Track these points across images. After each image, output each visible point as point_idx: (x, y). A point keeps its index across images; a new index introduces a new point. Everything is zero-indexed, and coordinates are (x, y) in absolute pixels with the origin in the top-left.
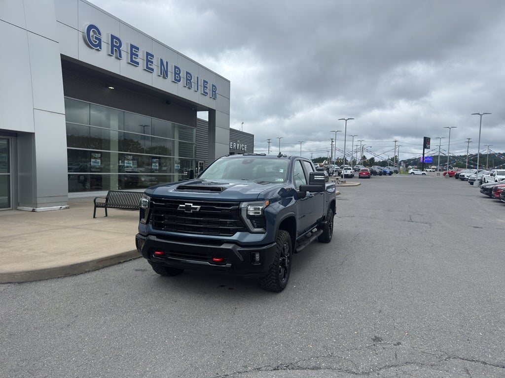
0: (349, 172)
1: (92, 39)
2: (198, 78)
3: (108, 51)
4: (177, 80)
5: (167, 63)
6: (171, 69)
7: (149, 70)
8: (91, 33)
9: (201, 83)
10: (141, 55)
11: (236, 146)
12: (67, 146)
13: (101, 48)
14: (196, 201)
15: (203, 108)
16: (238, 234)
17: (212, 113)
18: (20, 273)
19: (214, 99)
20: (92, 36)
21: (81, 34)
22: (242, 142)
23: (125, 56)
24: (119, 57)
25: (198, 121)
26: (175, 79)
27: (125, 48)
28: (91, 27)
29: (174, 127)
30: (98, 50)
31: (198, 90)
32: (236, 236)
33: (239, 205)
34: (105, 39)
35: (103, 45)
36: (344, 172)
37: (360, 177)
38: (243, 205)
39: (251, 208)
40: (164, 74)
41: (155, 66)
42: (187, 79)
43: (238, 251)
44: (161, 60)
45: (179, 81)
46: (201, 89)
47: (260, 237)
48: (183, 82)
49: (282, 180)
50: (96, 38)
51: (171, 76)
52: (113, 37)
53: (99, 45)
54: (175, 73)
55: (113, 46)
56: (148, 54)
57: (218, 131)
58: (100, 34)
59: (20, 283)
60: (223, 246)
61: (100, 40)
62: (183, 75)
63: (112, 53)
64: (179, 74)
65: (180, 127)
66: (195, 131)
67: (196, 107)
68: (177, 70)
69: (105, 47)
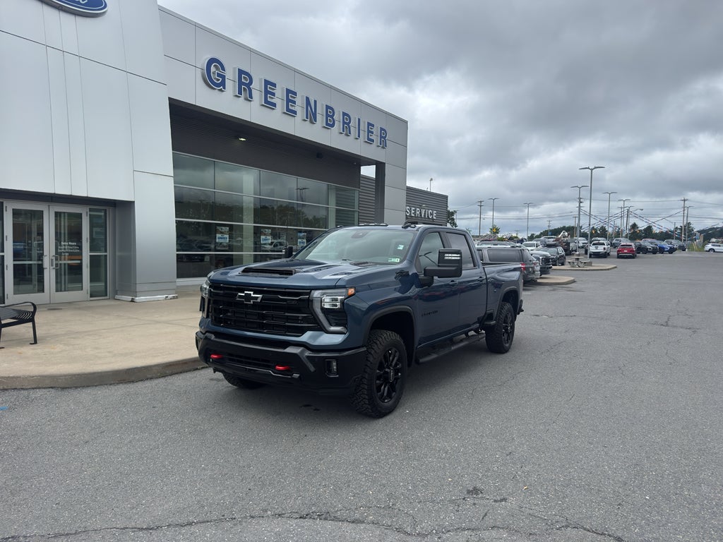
0: (600, 249)
1: (213, 76)
2: (359, 120)
3: (234, 91)
4: (329, 125)
5: (315, 101)
6: (321, 111)
7: (291, 112)
8: (213, 69)
9: (364, 127)
10: (279, 93)
11: (420, 213)
12: (176, 217)
13: (224, 88)
14: (257, 288)
15: (369, 162)
16: (309, 334)
17: (380, 167)
18: (65, 376)
19: (383, 148)
20: (214, 73)
21: (199, 73)
22: (429, 207)
23: (258, 96)
24: (249, 98)
25: (361, 179)
26: (327, 124)
27: (257, 86)
28: (212, 61)
29: (329, 188)
30: (221, 90)
31: (359, 136)
32: (306, 337)
33: (309, 294)
34: (231, 75)
35: (229, 84)
36: (592, 249)
37: (619, 257)
38: (316, 294)
39: (327, 299)
40: (311, 117)
41: (299, 107)
42: (344, 123)
43: (308, 357)
44: (307, 99)
45: (333, 125)
46: (363, 135)
47: (337, 339)
48: (338, 126)
49: (397, 260)
50: (219, 75)
51: (321, 119)
52: (241, 72)
53: (223, 84)
54: (327, 115)
55: (241, 83)
56: (288, 91)
57: (389, 192)
58: (223, 69)
59: (63, 388)
60: (290, 350)
61: (223, 77)
62: (338, 117)
63: (240, 93)
64: (332, 117)
65: (337, 189)
66: (357, 195)
67: (359, 161)
68: (330, 111)
69: (231, 86)
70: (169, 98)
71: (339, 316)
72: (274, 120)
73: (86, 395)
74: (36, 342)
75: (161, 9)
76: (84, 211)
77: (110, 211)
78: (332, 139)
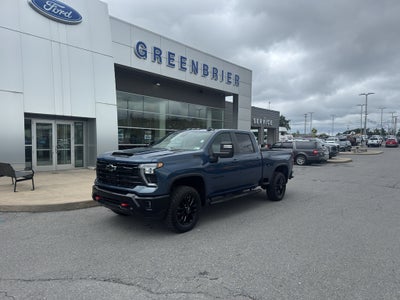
0: (375, 142)
1: (140, 51)
2: (223, 71)
3: (152, 59)
4: (205, 74)
5: (197, 63)
6: (200, 67)
7: (183, 69)
8: (140, 47)
9: (225, 75)
10: (177, 59)
11: (262, 122)
12: (118, 126)
13: (146, 57)
15: (229, 94)
16: (138, 187)
17: (236, 97)
19: (237, 86)
21: (132, 50)
22: (268, 118)
23: (165, 61)
24: (160, 62)
25: (226, 103)
27: (164, 56)
28: (139, 43)
29: (207, 109)
30: (144, 59)
31: (222, 80)
33: (138, 166)
34: (150, 51)
36: (370, 142)
37: (387, 146)
38: (142, 166)
39: (147, 169)
40: (195, 70)
41: (188, 66)
42: (214, 73)
43: (136, 199)
44: (193, 61)
45: (207, 75)
46: (225, 79)
47: (153, 190)
48: (210, 75)
49: (198, 148)
50: (143, 51)
51: (200, 72)
52: (155, 48)
53: (146, 55)
54: (204, 70)
55: (155, 54)
56: (182, 58)
57: (240, 110)
58: (146, 47)
60: (128, 195)
61: (146, 52)
62: (210, 70)
63: (155, 59)
64: (207, 70)
65: (212, 110)
66: (223, 112)
67: (224, 94)
68: (205, 67)
69: (150, 56)
70: (116, 65)
71: (153, 178)
72: (174, 74)
73: (41, 216)
74: (33, 189)
75: (111, 18)
76: (71, 123)
77: (85, 123)
78: (207, 82)
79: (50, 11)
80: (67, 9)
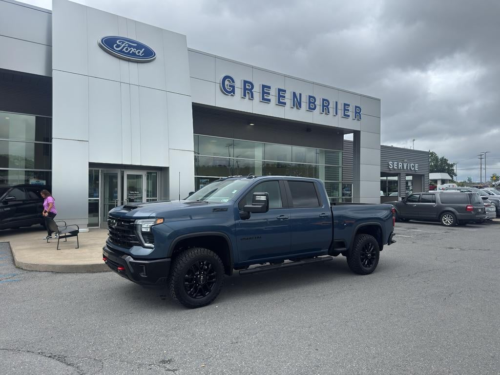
1: (227, 87)
2: (337, 103)
3: (241, 94)
4: (312, 108)
5: (300, 94)
6: (304, 99)
7: (282, 104)
8: (227, 82)
9: (340, 107)
10: (273, 92)
11: (403, 166)
13: (234, 94)
15: (349, 131)
17: (357, 134)
19: (358, 120)
20: (227, 85)
21: (218, 86)
23: (257, 96)
24: (252, 98)
25: (344, 143)
26: (310, 108)
27: (257, 90)
28: (226, 78)
29: (317, 152)
30: (232, 95)
31: (336, 114)
34: (238, 85)
35: (237, 91)
40: (297, 105)
41: (288, 99)
42: (324, 106)
44: (294, 93)
45: (314, 109)
46: (341, 113)
48: (319, 108)
49: (227, 200)
50: (230, 86)
51: (304, 105)
52: (245, 82)
53: (233, 91)
54: (310, 102)
55: (245, 89)
56: (280, 90)
57: (363, 151)
58: (233, 82)
61: (233, 87)
62: (318, 102)
63: (245, 95)
64: (314, 103)
65: (326, 152)
66: (340, 154)
67: (342, 132)
68: (312, 100)
69: (239, 92)
70: (192, 103)
71: (150, 236)
72: (271, 110)
74: (78, 248)
75: (189, 50)
76: (144, 174)
78: (316, 118)
79: (121, 51)
80: (140, 46)
